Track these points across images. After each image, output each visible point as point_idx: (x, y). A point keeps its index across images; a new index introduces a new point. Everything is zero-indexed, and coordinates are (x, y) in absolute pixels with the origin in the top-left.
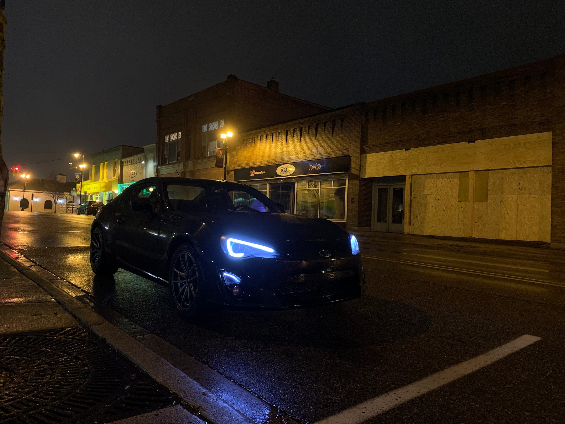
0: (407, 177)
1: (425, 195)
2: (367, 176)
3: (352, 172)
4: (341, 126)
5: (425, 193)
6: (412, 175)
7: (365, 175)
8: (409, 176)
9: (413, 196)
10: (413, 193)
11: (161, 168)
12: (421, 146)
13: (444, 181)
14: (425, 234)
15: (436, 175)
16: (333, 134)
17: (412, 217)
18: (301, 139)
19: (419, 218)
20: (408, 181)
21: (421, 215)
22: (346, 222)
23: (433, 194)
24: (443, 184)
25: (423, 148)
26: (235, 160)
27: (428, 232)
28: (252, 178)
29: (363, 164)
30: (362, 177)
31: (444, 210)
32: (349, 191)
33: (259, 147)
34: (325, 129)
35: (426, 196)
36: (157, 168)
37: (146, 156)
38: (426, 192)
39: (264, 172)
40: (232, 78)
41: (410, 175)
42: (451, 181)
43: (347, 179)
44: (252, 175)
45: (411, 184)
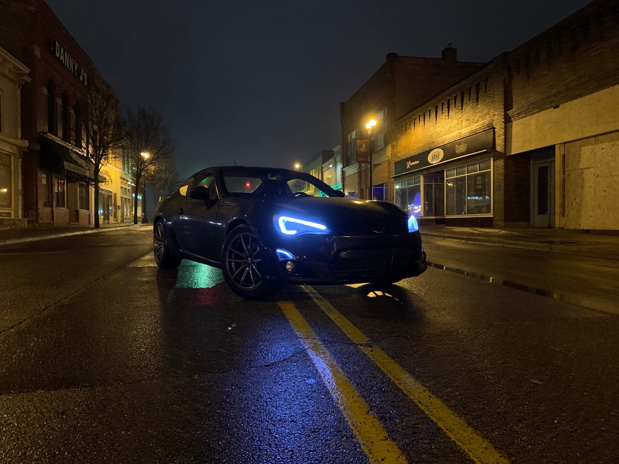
0: (557, 147)
1: (581, 171)
2: (513, 153)
3: (497, 149)
4: (485, 90)
5: (581, 168)
6: (565, 143)
7: (511, 152)
8: (559, 146)
9: (567, 173)
10: (566, 169)
11: (346, 169)
12: (572, 99)
13: (604, 147)
14: (581, 228)
15: (593, 139)
16: (477, 102)
17: (566, 205)
18: (448, 115)
19: (574, 204)
20: (558, 153)
21: (577, 200)
22: (492, 216)
23: (591, 168)
24: (603, 151)
25: (575, 101)
26: (395, 151)
27: (585, 226)
28: (409, 169)
29: (509, 136)
30: (508, 154)
31: (605, 191)
32: (495, 174)
33: (413, 132)
34: (470, 97)
35: (583, 173)
36: (342, 170)
37: (336, 158)
38: (582, 166)
39: (418, 162)
40: (392, 57)
41: (561, 143)
42: (613, 145)
43: (492, 159)
44: (408, 167)
45: (564, 156)
